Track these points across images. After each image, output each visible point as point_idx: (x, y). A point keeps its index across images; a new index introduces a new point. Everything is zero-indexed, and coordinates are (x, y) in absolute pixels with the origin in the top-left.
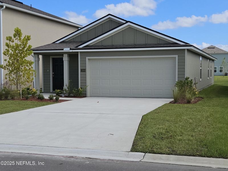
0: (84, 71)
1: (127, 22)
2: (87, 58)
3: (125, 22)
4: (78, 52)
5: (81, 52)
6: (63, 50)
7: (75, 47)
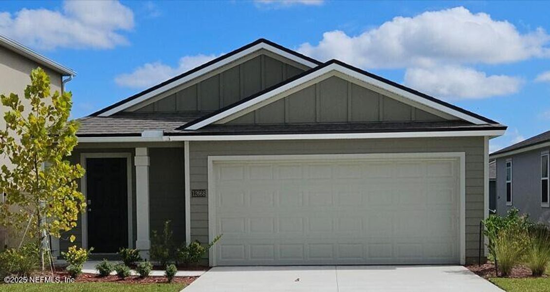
0: (200, 193)
1: (321, 65)
2: (211, 159)
3: (314, 66)
4: (183, 142)
5: (191, 142)
6: (140, 135)
7: (177, 129)
